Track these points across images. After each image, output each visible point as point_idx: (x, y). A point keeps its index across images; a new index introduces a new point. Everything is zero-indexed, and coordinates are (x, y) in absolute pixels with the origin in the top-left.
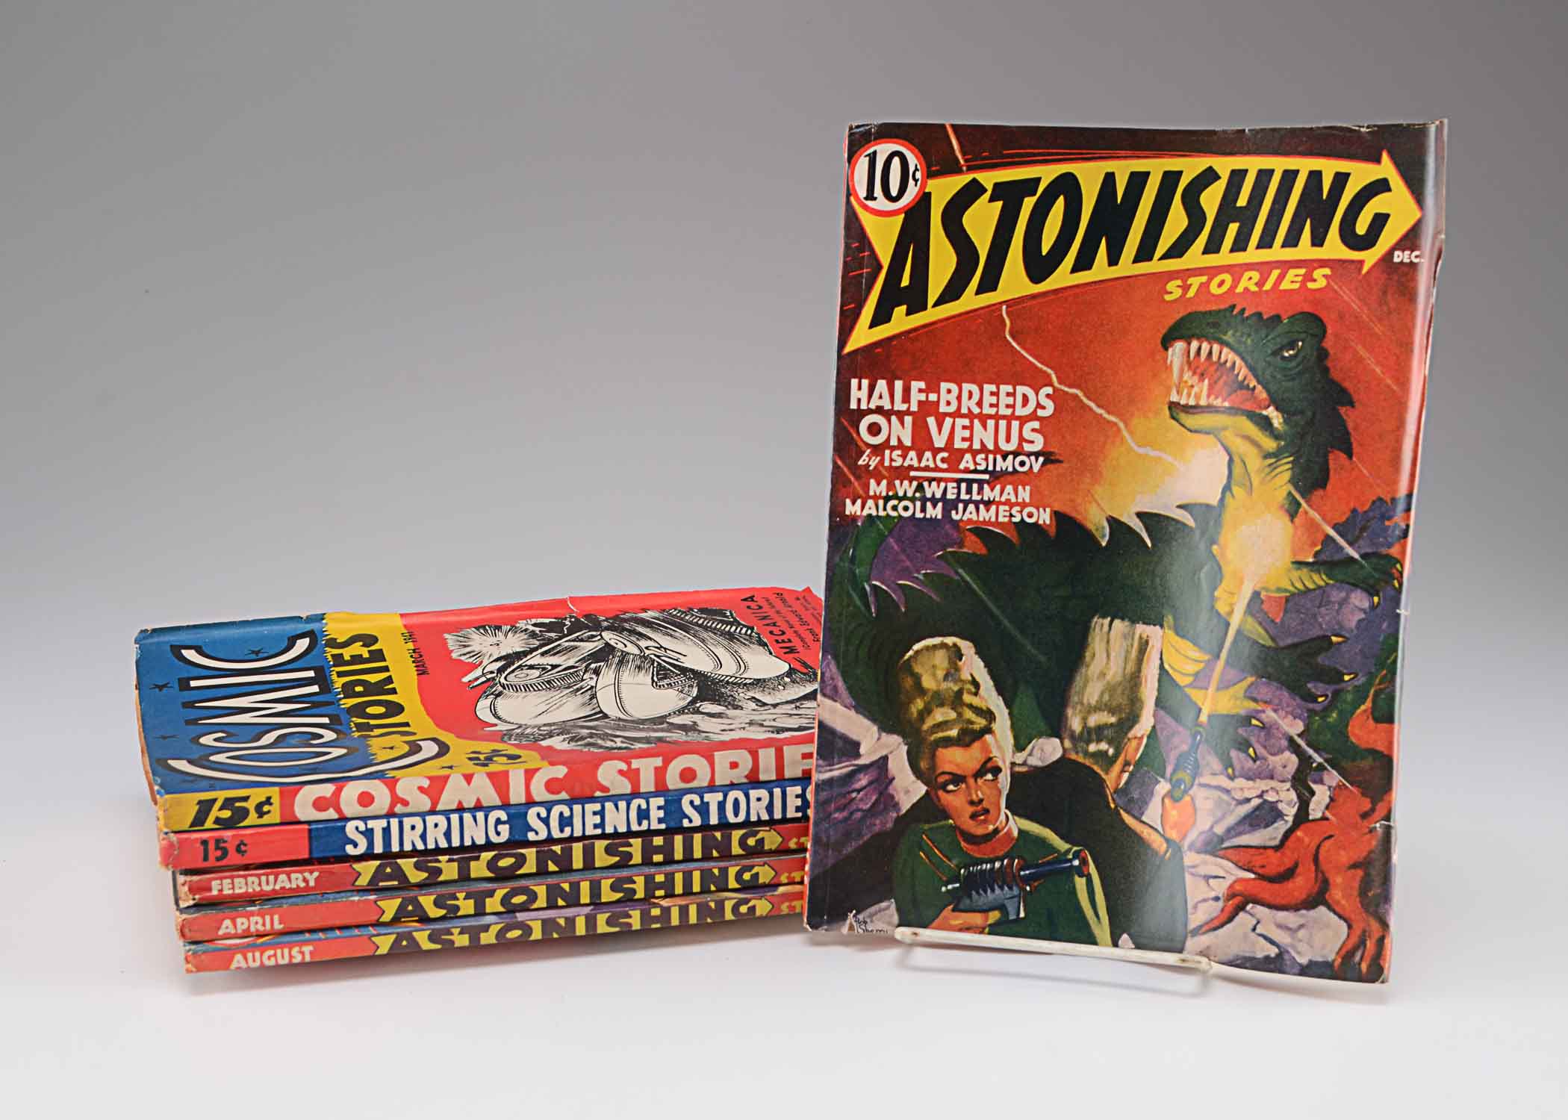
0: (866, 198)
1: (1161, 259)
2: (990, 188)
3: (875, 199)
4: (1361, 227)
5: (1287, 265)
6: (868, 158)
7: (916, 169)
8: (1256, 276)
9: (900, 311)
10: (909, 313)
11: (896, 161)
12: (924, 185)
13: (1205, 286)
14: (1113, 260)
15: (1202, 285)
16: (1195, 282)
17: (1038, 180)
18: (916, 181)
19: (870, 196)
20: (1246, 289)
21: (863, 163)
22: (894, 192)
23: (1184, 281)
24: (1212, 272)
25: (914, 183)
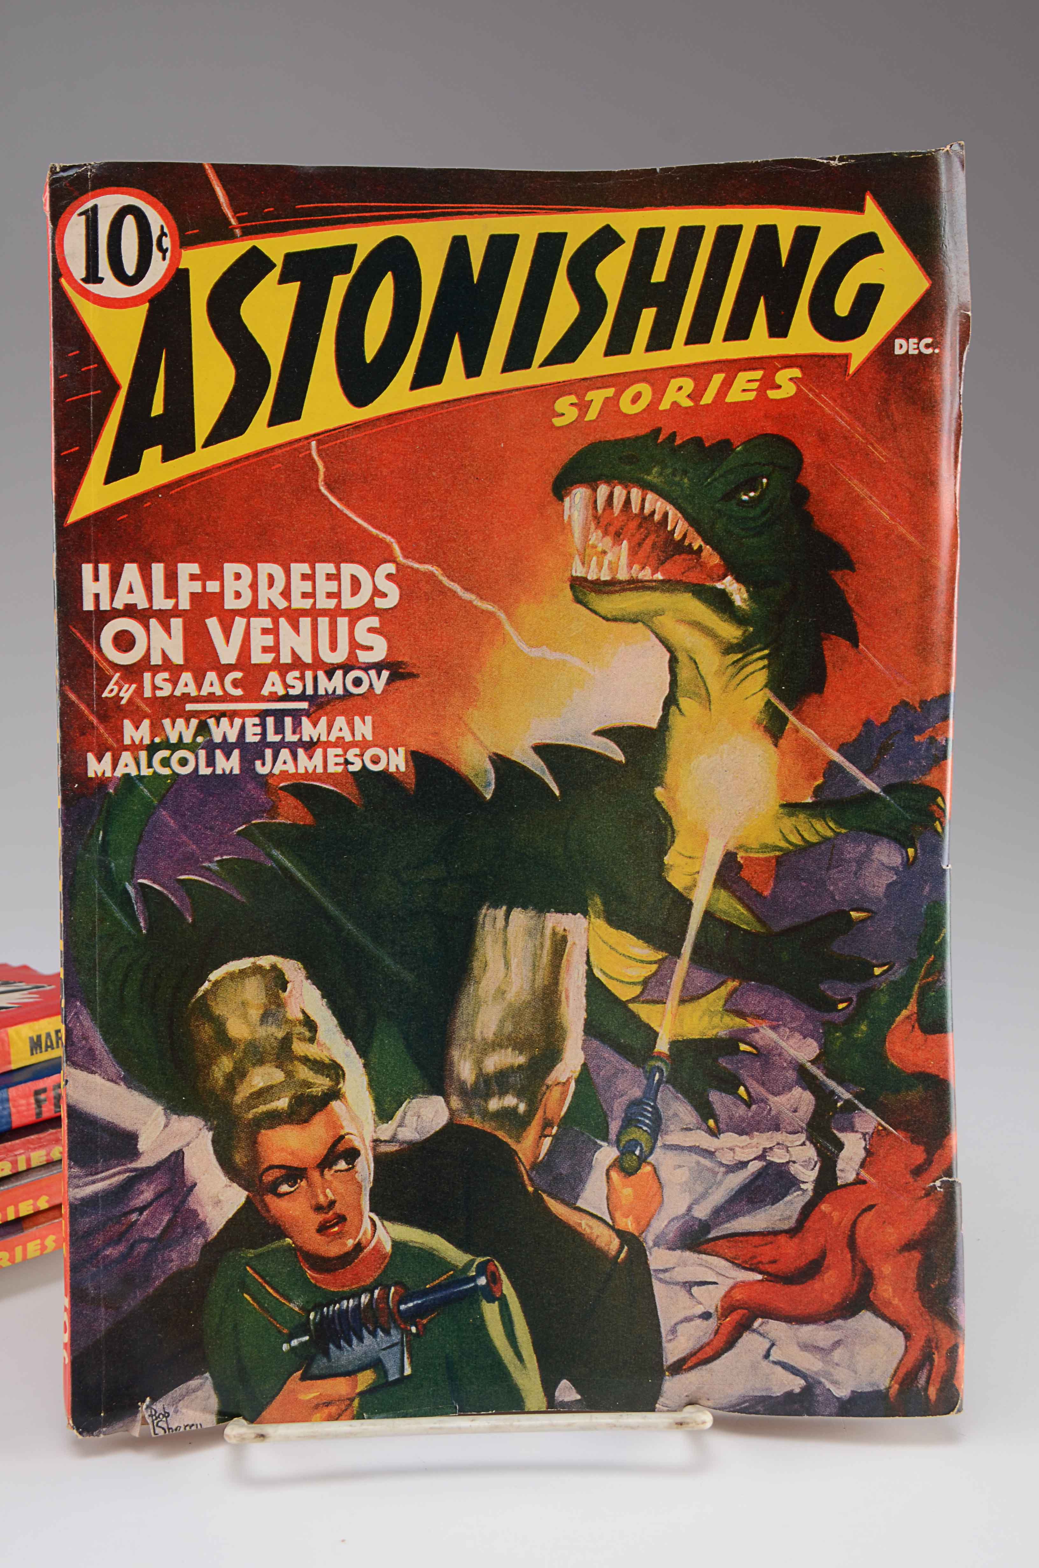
0: (86, 280)
1: (541, 366)
2: (278, 260)
3: (100, 280)
4: (843, 305)
5: (733, 367)
6: (83, 217)
7: (163, 234)
8: (688, 384)
9: (152, 455)
10: (167, 457)
11: (130, 222)
12: (176, 258)
13: (611, 404)
14: (473, 368)
15: (607, 399)
16: (597, 397)
17: (351, 249)
18: (164, 251)
19: (93, 276)
20: (675, 404)
21: (76, 228)
22: (130, 269)
23: (581, 397)
24: (621, 381)
25: (160, 255)
